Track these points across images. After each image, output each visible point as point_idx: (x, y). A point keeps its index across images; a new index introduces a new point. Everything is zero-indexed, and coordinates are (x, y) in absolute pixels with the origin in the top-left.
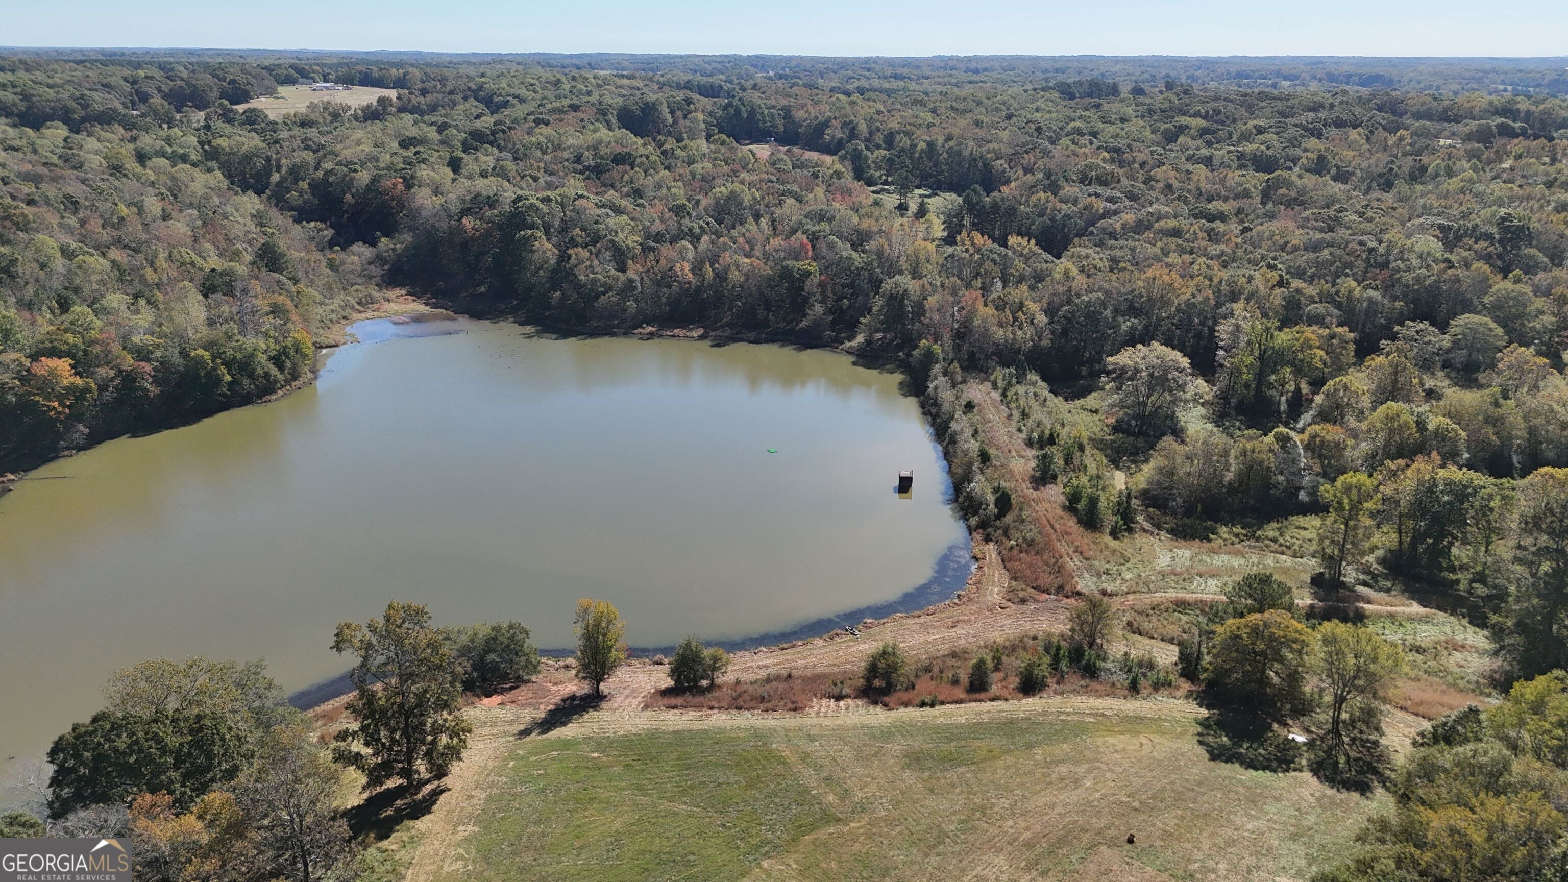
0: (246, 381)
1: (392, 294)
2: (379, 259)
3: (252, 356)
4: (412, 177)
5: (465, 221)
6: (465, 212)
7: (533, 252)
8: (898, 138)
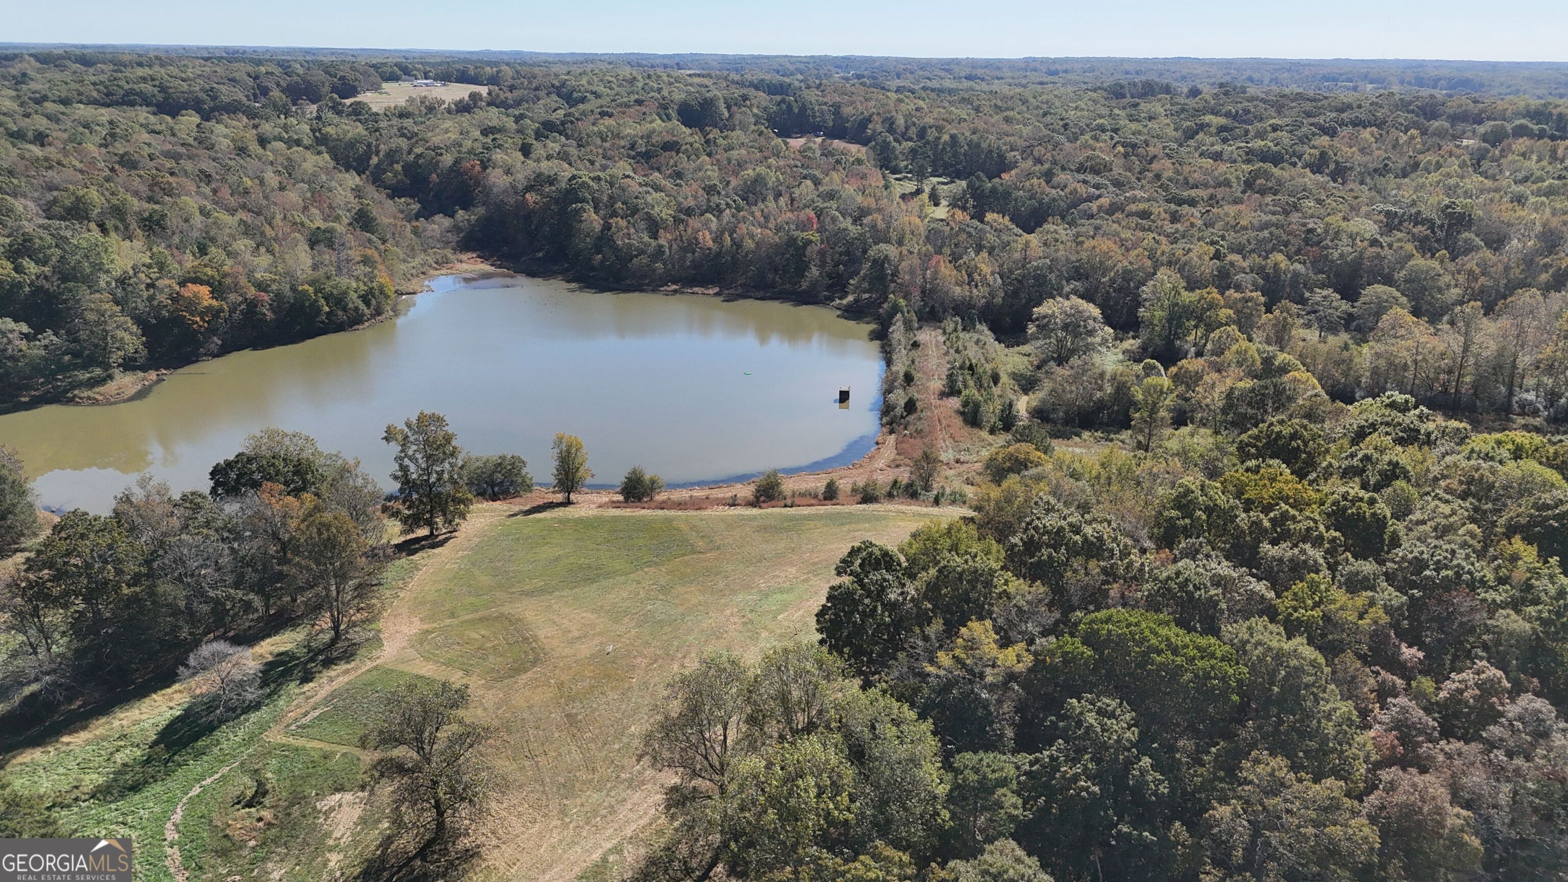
0: (340, 313)
1: (464, 257)
2: (456, 228)
3: (345, 293)
4: (489, 160)
5: (528, 196)
6: (529, 189)
7: (581, 221)
8: (929, 131)
